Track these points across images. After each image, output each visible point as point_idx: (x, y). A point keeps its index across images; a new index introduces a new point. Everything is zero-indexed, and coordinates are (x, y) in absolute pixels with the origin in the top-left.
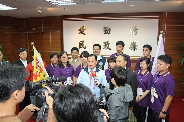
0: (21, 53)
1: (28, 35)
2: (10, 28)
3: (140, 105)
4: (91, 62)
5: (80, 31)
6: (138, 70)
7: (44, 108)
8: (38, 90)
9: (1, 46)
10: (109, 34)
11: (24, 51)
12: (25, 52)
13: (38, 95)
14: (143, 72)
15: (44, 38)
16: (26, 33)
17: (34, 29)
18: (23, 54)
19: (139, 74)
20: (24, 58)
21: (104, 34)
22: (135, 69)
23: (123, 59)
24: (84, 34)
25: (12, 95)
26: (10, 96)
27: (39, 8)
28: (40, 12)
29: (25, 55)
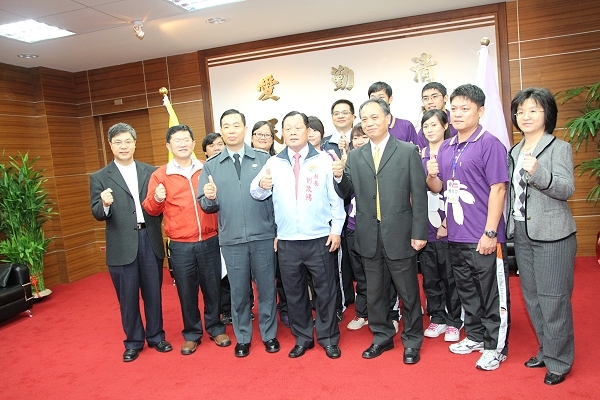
1: (101, 122)
2: (46, 104)
4: (293, 131)
5: (262, 91)
9: (27, 156)
10: (349, 89)
15: (152, 127)
16: (96, 118)
17: (119, 102)
18: (121, 142)
21: (336, 90)
24: (276, 99)
27: (137, 23)
28: (141, 34)
29: (124, 146)
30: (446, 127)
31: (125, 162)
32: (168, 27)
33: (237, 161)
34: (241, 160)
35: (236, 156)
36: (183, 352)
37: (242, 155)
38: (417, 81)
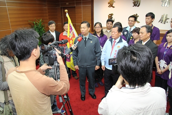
0: (50, 26)
1: (63, 9)
2: (47, 4)
3: (162, 77)
4: (113, 33)
5: (109, 4)
6: (164, 43)
7: (55, 66)
8: (50, 51)
9: (41, 19)
10: (138, 6)
11: (52, 24)
12: (54, 25)
13: (50, 55)
14: (169, 44)
15: (76, 12)
16: (61, 8)
17: (67, 4)
18: (52, 26)
19: (164, 46)
20: (52, 30)
21: (133, 6)
22: (162, 42)
23: (145, 31)
24: (114, 7)
25: (32, 53)
26: (31, 54)
29: (53, 27)
31: (53, 31)
33: (86, 40)
34: (87, 39)
35: (85, 38)
37: (87, 38)
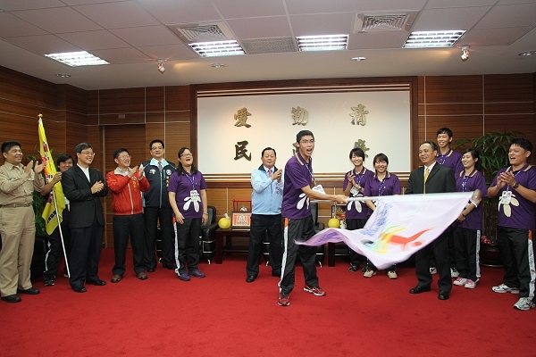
1: (103, 131)
5: (238, 120)
10: (304, 124)
16: (101, 127)
17: (122, 116)
21: (294, 125)
24: (248, 126)
27: (160, 61)
28: (162, 69)
30: (477, 160)
32: (180, 66)
36: (112, 281)
38: (354, 124)
